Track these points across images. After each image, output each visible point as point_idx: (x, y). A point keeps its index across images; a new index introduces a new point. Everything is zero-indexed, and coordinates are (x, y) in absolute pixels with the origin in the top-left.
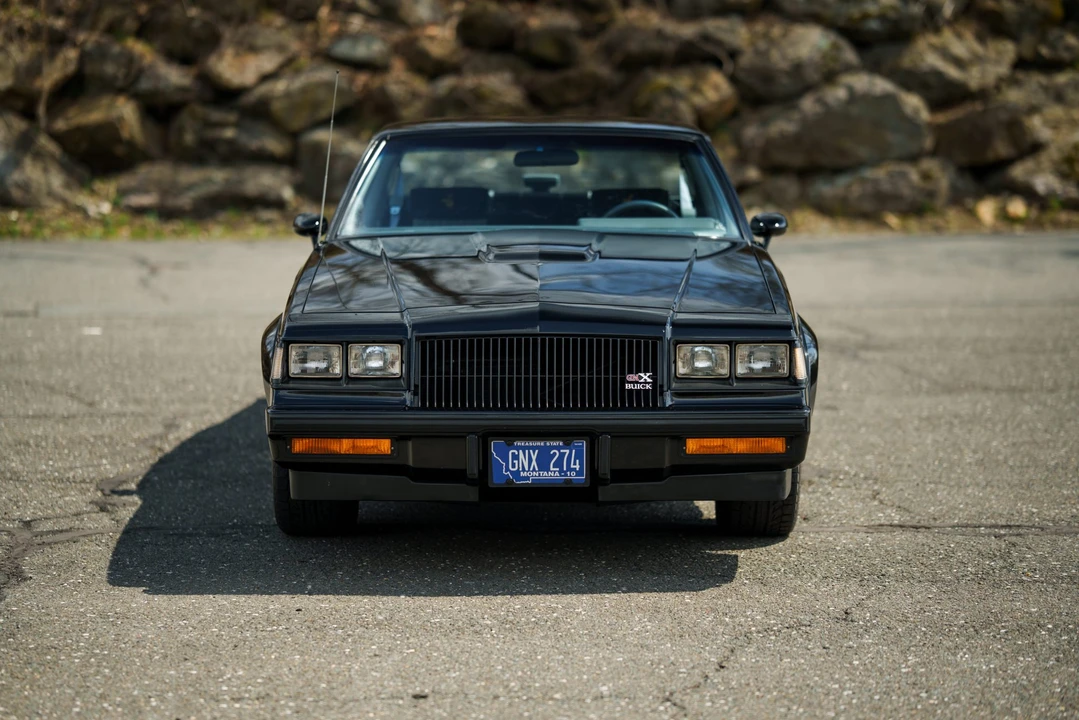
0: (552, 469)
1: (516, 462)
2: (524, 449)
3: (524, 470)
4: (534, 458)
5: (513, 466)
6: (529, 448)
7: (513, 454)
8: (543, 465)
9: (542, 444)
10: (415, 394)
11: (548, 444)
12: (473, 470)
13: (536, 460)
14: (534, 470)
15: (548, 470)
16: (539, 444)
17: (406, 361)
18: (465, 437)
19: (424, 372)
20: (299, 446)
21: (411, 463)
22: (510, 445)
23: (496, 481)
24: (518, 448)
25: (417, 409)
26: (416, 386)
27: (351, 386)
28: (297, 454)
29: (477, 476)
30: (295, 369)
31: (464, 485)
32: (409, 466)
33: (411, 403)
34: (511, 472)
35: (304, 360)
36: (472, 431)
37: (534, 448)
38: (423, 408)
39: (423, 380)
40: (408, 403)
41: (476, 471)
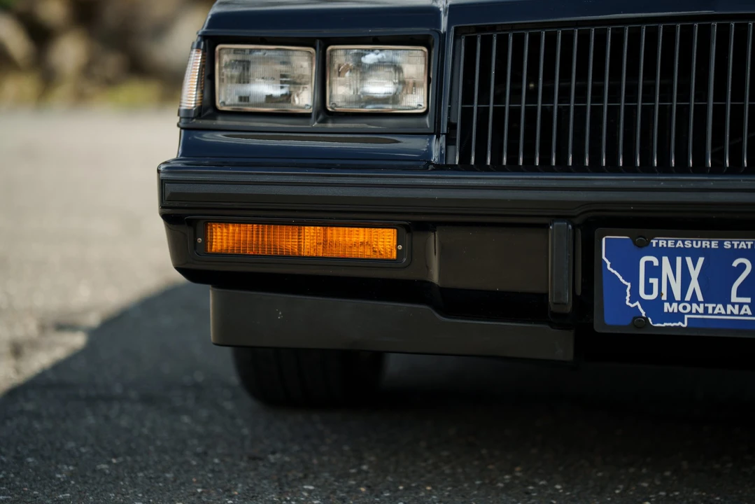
0: (734, 298)
1: (654, 281)
2: (672, 254)
3: (671, 299)
4: (695, 273)
5: (649, 290)
6: (684, 252)
7: (648, 264)
8: (715, 288)
9: (714, 245)
10: (450, 141)
11: (727, 245)
12: (561, 294)
13: (699, 279)
14: (694, 299)
15: (726, 301)
16: (706, 244)
17: (436, 81)
18: (546, 226)
19: (467, 98)
20: (223, 238)
21: (435, 278)
22: (643, 246)
23: (609, 319)
24: (659, 253)
25: (453, 168)
26: (452, 126)
27: (330, 125)
28: (216, 254)
29: (569, 309)
30: (227, 96)
31: (546, 327)
32: (432, 284)
33: (441, 155)
34: (643, 302)
35: (244, 79)
36: (560, 213)
37: (695, 254)
38: (464, 165)
39: (467, 114)
40: (435, 157)
41: (567, 297)
